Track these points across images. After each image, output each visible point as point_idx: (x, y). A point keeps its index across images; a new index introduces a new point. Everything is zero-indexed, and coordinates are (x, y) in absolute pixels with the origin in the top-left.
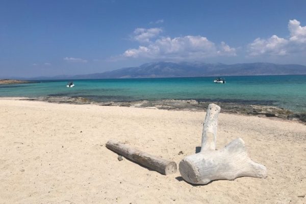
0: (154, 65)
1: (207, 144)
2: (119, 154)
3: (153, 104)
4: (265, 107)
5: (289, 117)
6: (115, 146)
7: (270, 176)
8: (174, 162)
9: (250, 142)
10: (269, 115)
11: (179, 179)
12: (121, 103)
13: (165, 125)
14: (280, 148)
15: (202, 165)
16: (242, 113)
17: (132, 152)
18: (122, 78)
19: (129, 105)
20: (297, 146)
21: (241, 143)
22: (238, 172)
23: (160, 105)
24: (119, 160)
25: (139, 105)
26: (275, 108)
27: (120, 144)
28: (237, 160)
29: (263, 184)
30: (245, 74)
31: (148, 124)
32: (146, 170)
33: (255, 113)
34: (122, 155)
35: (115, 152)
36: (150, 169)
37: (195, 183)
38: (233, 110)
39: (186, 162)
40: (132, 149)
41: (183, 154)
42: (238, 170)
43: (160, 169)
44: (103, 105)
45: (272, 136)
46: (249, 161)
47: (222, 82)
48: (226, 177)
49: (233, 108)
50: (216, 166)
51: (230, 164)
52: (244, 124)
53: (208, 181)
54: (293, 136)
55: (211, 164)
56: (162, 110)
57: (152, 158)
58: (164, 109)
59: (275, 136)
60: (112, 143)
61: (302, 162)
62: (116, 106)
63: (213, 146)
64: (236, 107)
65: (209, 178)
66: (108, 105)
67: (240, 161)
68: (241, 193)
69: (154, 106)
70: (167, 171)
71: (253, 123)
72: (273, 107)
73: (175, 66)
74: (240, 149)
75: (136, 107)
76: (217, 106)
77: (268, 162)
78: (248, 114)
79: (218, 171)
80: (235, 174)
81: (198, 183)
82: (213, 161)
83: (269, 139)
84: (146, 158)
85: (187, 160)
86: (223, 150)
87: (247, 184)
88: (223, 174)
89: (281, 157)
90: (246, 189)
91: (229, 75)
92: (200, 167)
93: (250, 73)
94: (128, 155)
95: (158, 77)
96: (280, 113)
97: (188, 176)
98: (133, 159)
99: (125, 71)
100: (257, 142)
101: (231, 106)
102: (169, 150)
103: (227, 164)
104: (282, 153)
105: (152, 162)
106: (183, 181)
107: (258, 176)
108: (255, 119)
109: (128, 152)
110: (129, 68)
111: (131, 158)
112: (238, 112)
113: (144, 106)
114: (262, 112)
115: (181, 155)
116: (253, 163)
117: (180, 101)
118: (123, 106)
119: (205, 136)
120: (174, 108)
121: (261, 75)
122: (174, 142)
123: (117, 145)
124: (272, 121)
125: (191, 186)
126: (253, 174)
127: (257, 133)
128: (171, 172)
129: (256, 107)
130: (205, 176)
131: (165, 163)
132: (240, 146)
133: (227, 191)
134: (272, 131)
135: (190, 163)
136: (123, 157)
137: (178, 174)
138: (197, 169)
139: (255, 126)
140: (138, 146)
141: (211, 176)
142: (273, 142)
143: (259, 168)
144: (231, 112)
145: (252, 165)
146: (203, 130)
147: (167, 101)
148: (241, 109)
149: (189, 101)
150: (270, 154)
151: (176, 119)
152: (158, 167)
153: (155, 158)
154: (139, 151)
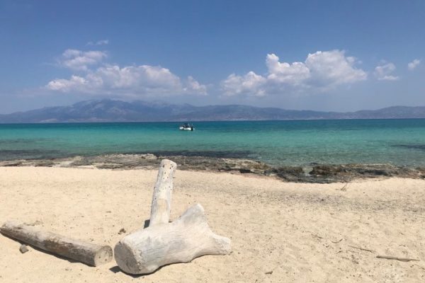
0: (95, 104)
1: (157, 216)
2: (22, 242)
3: (90, 161)
4: (239, 161)
5: (266, 172)
6: (16, 230)
7: (236, 250)
8: (108, 247)
9: (217, 208)
10: (244, 171)
11: (115, 270)
12: (39, 162)
13: (104, 193)
14: (251, 213)
15: (146, 246)
16: (212, 169)
17: (43, 236)
18: (43, 122)
19: (52, 164)
20: (270, 209)
21: (200, 210)
22: (197, 251)
23: (101, 162)
24: (22, 251)
25: (68, 163)
26: (251, 161)
27: (25, 227)
28: (195, 234)
29: (227, 262)
30: (218, 118)
31: (78, 192)
32: (66, 262)
33: (228, 169)
34: (27, 244)
35: (15, 239)
36: (72, 260)
37: (137, 273)
38: (201, 166)
39: (124, 244)
40: (43, 233)
41: (125, 232)
42: (196, 247)
43: (88, 258)
44: (6, 166)
45: (243, 198)
46: (210, 233)
47: (190, 129)
48: (180, 259)
49: (201, 163)
50: (167, 245)
51: (185, 240)
52: (213, 184)
53: (155, 267)
54: (268, 196)
55: (159, 243)
56: (104, 169)
57: (75, 243)
58: (107, 168)
59: (248, 198)
60: (11, 227)
61: (274, 228)
62: (29, 165)
63: (165, 217)
64: (205, 162)
65: (156, 263)
66: (15, 165)
67: (199, 235)
68: (198, 279)
69: (91, 164)
70: (97, 261)
71: (223, 182)
72: (249, 161)
73: (126, 106)
74: (199, 219)
75: (62, 167)
76: (172, 162)
77: (236, 232)
78: (219, 170)
79: (168, 252)
80: (193, 254)
81: (140, 273)
82: (162, 238)
83: (240, 202)
84: (66, 245)
85: (126, 242)
86: (177, 222)
87: (207, 266)
88: (177, 255)
89: (251, 224)
90: (204, 272)
91: (199, 120)
92: (144, 249)
93: (224, 118)
94: (36, 242)
95: (101, 120)
96: (256, 167)
97: (127, 264)
98: (44, 248)
99: (49, 112)
100: (225, 207)
101: (199, 161)
102: (106, 229)
103: (181, 241)
104: (253, 218)
105: (76, 250)
106: (120, 272)
107: (221, 252)
108: (227, 176)
109: (36, 237)
110: (55, 108)
111: (41, 247)
112: (207, 169)
113: (75, 165)
114: (236, 167)
115: (123, 234)
116: (215, 236)
117: (131, 155)
118: (41, 165)
119: (156, 205)
120: (121, 167)
121: (237, 120)
122: (114, 215)
123: (19, 228)
124: (247, 178)
125: (131, 278)
126: (214, 250)
127: (227, 195)
128: (104, 261)
129: (228, 161)
130: (150, 262)
131: (95, 249)
132: (198, 214)
133: (181, 278)
134: (244, 191)
135: (130, 246)
136: (28, 247)
137: (114, 264)
138: (138, 252)
139: (227, 185)
140: (57, 228)
141: (159, 260)
142: (244, 205)
143: (223, 242)
144: (199, 169)
145: (214, 239)
146: (154, 196)
147: (112, 156)
148: (211, 164)
149: (144, 155)
150: (239, 222)
151: (123, 182)
152: (84, 257)
153: (80, 244)
154: (54, 234)
